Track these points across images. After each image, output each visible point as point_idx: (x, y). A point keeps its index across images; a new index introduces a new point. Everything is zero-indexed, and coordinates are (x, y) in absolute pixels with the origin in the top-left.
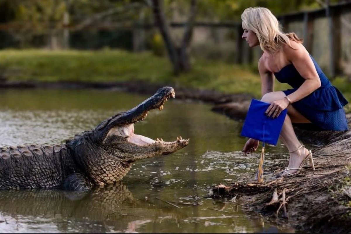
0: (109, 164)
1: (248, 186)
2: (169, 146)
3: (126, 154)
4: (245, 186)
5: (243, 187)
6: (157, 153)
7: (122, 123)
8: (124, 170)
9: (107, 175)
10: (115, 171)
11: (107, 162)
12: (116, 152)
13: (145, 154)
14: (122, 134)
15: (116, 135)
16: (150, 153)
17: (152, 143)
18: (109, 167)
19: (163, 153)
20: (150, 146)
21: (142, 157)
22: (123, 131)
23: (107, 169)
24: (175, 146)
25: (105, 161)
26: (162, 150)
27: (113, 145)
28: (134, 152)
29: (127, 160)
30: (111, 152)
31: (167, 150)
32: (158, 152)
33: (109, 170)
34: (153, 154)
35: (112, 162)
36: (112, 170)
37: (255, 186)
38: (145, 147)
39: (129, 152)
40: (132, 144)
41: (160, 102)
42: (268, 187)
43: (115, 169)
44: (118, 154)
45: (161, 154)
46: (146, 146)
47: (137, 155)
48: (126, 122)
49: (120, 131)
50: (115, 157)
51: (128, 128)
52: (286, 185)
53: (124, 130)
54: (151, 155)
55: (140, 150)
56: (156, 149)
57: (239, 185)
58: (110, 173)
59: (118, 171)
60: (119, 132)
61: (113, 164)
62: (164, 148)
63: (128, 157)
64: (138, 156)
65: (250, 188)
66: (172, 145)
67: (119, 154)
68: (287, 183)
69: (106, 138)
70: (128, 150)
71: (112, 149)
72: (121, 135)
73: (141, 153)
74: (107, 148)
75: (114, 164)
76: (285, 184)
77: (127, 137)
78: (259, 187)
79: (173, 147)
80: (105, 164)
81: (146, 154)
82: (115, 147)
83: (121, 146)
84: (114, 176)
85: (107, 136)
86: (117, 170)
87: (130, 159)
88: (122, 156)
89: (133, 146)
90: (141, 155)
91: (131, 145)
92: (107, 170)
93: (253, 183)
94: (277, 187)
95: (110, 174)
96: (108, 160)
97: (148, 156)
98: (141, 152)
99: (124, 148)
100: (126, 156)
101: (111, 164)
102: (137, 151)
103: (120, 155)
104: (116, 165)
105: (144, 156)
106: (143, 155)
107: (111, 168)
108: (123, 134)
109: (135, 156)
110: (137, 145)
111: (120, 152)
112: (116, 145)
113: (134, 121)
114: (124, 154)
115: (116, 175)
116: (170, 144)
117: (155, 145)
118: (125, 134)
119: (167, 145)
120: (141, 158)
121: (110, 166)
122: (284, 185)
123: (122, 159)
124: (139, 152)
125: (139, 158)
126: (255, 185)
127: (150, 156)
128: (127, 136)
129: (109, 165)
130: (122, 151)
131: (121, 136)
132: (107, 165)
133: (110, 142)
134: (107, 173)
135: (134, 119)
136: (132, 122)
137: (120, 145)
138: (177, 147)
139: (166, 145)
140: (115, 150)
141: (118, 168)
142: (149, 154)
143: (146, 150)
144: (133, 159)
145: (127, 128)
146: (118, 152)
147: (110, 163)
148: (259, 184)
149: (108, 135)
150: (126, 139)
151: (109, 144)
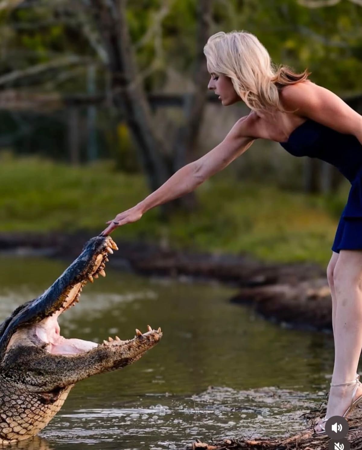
0: (13, 405)
1: (248, 444)
2: (123, 347)
3: (47, 377)
4: (242, 444)
5: (239, 446)
6: (102, 364)
7: (29, 321)
8: (43, 411)
9: (9, 424)
10: (24, 416)
11: (9, 402)
12: (28, 376)
13: (81, 371)
14: (34, 343)
15: (23, 347)
16: (90, 366)
17: (91, 349)
18: (11, 410)
19: (115, 362)
20: (89, 354)
21: (77, 377)
22: (35, 336)
23: (8, 414)
24: (134, 345)
25: (5, 400)
26: (111, 358)
27: (21, 364)
28: (60, 371)
29: (51, 388)
30: (20, 377)
31: (120, 356)
32: (104, 363)
33: (12, 416)
34: (96, 367)
35: (18, 401)
36: (19, 415)
37: (260, 444)
38: (79, 358)
39: (53, 373)
40: (56, 357)
41: (88, 268)
42: (282, 447)
43: (24, 413)
44: (32, 380)
45: (111, 364)
46: (83, 355)
47: (67, 375)
48: (35, 318)
49: (31, 337)
50: (28, 386)
51: (43, 328)
52: (313, 443)
53: (37, 334)
54: (94, 371)
55: (72, 364)
56: (100, 357)
57: (233, 443)
58: (14, 420)
59: (30, 416)
60: (30, 339)
61: (20, 405)
62: (115, 353)
63: (51, 383)
64: (69, 376)
65: (250, 448)
66: (128, 345)
67: (34, 379)
68: (315, 439)
69: (6, 355)
70: (50, 369)
71: (20, 372)
72: (33, 345)
73: (74, 370)
74: (10, 372)
75: (23, 404)
76: (312, 441)
77: (44, 346)
78: (267, 446)
79: (131, 349)
80: (5, 405)
81: (83, 370)
82: (24, 369)
83: (34, 365)
84: (23, 425)
85: (8, 350)
86: (28, 415)
87: (55, 384)
88: (40, 382)
89: (57, 360)
90: (76, 374)
91: (53, 360)
92: (8, 416)
93: (256, 440)
94: (297, 446)
95: (14, 422)
96: (10, 397)
97: (88, 374)
98: (74, 368)
99: (41, 367)
100: (47, 381)
101: (17, 404)
102: (65, 367)
103: (37, 381)
104: (27, 405)
105: (81, 374)
106: (77, 374)
107: (17, 411)
108: (37, 342)
109: (63, 378)
110: (64, 357)
111: (35, 376)
112: (27, 364)
113: (49, 312)
114: (42, 377)
115: (27, 422)
116: (126, 344)
117: (98, 351)
118: (39, 341)
119: (120, 346)
120: (76, 379)
121: (15, 408)
122: (310, 442)
123: (40, 387)
124: (71, 369)
125: (72, 379)
126: (260, 442)
127: (91, 373)
128: (45, 343)
129: (13, 407)
130: (39, 373)
131: (33, 347)
132: (9, 407)
133: (15, 360)
134: (8, 422)
135: (47, 309)
136: (47, 314)
137: (33, 363)
138: (139, 346)
139: (118, 347)
140: (26, 373)
141: (31, 410)
142: (88, 369)
143: (82, 363)
144: (62, 384)
145: (41, 327)
146: (31, 377)
147: (14, 403)
148: (267, 442)
149: (8, 348)
150: (43, 350)
151: (13, 365)
